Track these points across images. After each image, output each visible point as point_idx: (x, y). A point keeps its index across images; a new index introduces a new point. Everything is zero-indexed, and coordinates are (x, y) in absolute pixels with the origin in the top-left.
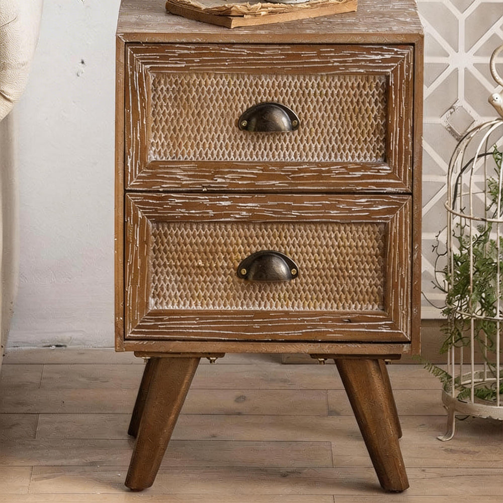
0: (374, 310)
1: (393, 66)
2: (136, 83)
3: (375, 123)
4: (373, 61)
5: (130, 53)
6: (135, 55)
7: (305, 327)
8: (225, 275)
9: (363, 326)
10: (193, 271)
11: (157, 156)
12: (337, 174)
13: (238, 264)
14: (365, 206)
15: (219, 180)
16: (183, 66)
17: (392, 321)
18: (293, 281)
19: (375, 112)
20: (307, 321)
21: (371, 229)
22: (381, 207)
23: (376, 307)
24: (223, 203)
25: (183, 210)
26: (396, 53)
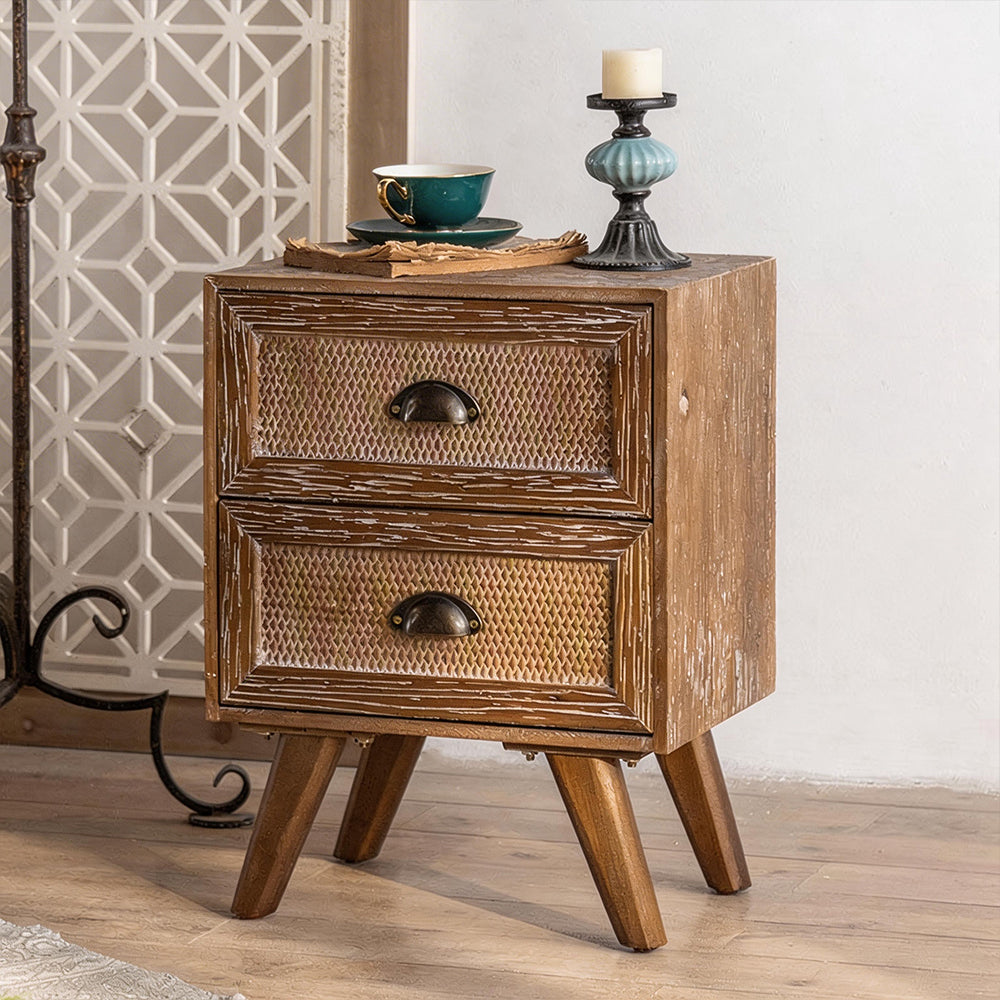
0: (598, 685)
1: (619, 335)
2: (234, 346)
3: (596, 418)
4: (588, 327)
5: (224, 305)
6: (231, 308)
7: (490, 703)
8: (371, 622)
9: (578, 708)
10: (324, 616)
11: (267, 450)
12: (534, 487)
13: (389, 608)
14: (580, 535)
15: (357, 488)
16: (303, 324)
17: (622, 702)
18: (474, 638)
19: (596, 401)
20: (494, 695)
21: (593, 569)
22: (604, 538)
23: (601, 680)
24: (366, 521)
25: (303, 528)
26: (625, 316)
